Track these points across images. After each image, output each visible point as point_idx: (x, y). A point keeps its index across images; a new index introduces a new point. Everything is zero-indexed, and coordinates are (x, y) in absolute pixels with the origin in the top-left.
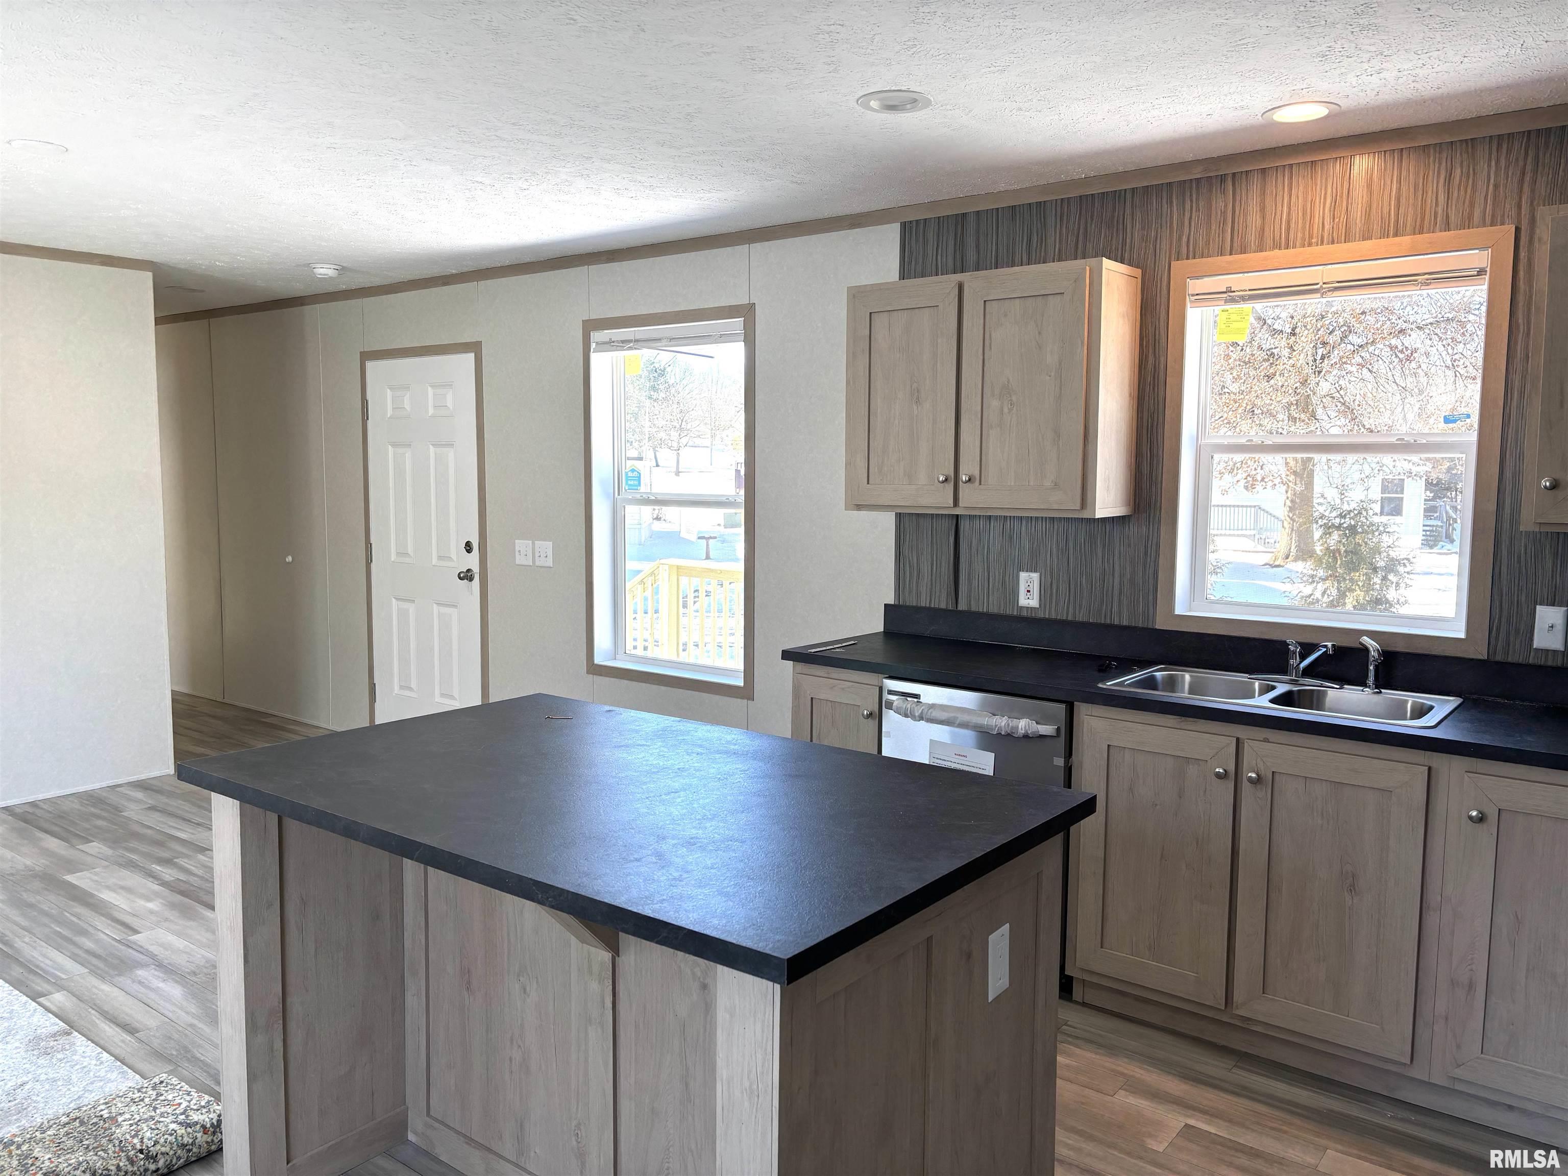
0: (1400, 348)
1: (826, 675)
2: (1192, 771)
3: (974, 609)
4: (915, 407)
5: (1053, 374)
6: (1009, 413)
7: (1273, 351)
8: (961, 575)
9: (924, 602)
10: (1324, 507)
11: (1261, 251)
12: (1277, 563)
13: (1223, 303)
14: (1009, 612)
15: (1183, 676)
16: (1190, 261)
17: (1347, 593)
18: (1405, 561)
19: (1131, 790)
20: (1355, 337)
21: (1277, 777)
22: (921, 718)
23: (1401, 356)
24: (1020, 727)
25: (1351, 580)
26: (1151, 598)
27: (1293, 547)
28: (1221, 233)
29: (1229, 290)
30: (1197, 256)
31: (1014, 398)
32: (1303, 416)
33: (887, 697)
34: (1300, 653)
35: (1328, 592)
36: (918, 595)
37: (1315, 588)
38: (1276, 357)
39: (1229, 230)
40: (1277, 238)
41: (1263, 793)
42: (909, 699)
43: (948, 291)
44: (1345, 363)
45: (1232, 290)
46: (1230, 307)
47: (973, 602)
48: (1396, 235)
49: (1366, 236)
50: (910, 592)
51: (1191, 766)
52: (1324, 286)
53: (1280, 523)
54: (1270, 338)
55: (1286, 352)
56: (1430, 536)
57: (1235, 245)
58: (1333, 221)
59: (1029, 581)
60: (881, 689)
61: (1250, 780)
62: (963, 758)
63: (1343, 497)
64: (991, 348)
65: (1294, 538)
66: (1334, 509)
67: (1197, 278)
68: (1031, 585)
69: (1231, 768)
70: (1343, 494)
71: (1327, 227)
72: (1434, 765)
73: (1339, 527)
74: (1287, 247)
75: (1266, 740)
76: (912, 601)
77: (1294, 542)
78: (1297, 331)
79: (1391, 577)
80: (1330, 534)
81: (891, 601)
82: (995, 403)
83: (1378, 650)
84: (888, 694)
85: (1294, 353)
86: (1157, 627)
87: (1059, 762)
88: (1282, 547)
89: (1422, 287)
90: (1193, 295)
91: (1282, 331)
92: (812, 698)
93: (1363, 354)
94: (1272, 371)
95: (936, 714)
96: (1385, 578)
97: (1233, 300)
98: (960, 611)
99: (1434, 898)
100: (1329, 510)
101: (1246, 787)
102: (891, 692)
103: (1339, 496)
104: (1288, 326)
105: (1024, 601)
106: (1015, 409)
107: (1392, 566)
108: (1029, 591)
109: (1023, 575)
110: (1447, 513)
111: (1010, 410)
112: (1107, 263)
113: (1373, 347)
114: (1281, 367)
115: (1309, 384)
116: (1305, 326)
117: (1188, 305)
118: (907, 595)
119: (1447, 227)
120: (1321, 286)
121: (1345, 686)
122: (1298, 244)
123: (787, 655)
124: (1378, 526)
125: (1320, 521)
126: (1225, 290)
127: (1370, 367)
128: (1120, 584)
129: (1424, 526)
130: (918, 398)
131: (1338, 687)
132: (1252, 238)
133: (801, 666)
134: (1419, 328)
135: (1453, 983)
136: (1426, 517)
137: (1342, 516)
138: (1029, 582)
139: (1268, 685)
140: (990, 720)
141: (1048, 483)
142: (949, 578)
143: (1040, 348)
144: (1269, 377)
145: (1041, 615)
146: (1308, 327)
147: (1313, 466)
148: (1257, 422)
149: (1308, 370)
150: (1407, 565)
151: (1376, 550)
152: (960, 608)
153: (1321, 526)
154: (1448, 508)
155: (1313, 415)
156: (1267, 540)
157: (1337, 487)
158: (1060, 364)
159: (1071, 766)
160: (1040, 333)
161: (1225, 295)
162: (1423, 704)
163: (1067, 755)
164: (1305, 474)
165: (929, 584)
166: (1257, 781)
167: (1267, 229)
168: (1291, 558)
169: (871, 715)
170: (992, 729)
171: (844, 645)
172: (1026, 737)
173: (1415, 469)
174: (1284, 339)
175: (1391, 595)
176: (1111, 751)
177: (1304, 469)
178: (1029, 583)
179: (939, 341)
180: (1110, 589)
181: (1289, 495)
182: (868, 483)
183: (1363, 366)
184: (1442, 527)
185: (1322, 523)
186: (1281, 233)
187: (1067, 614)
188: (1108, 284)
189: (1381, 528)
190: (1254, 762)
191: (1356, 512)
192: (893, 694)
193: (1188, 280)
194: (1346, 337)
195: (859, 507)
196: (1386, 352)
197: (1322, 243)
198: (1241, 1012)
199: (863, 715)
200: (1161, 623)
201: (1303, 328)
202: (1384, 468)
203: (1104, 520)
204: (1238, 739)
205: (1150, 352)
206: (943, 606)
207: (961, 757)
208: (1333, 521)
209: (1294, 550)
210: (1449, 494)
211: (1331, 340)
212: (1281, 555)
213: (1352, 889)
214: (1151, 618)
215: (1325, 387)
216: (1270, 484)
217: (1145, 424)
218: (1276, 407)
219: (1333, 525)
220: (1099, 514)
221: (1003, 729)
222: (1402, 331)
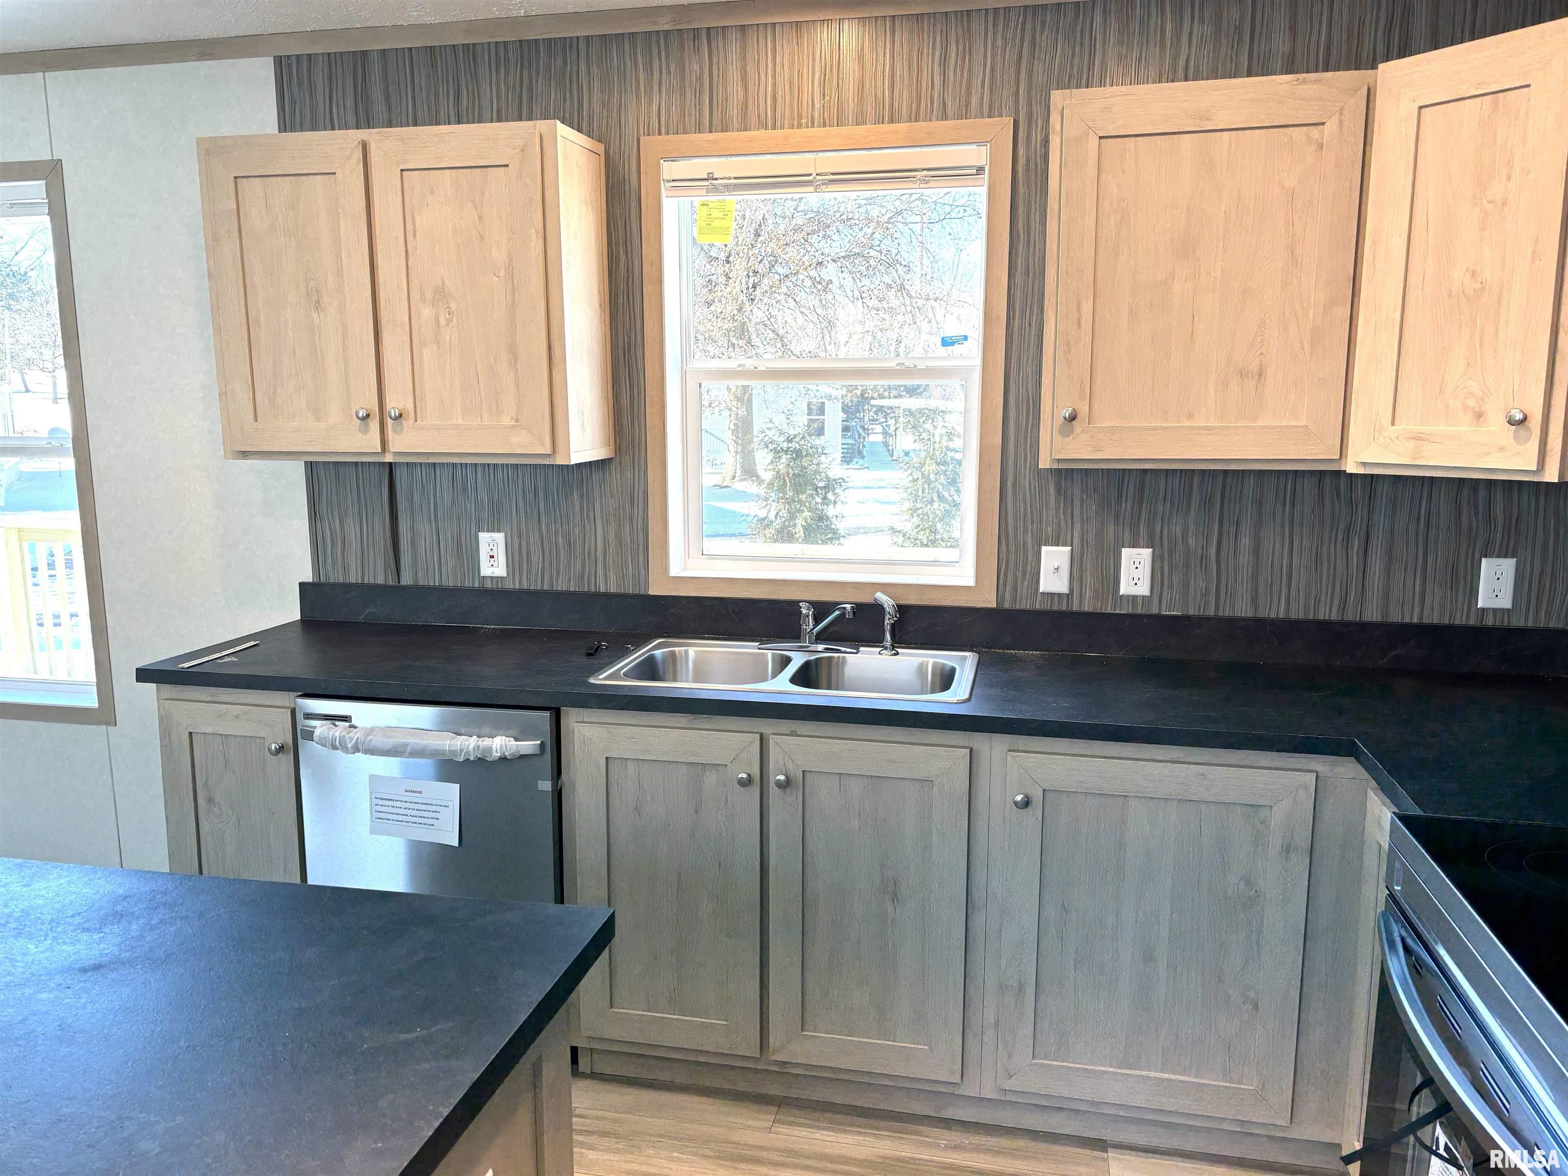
0: (818, 279)
1: (210, 699)
2: (710, 779)
3: (421, 583)
4: (315, 315)
5: (502, 274)
6: (447, 325)
7: (711, 277)
8: (401, 540)
9: (354, 578)
10: (773, 432)
11: (746, 130)
12: (725, 484)
13: (704, 192)
14: (468, 584)
15: (686, 652)
16: (663, 137)
17: (797, 515)
18: (841, 481)
19: (637, 810)
20: (780, 267)
21: (808, 775)
22: (356, 749)
23: (819, 287)
24: (494, 749)
25: (800, 501)
26: (641, 557)
27: (738, 467)
28: (697, 104)
29: (710, 177)
30: (671, 131)
31: (453, 306)
32: (741, 343)
33: (301, 722)
34: (814, 614)
35: (781, 513)
36: (346, 568)
37: (769, 511)
38: (714, 284)
39: (707, 101)
40: (763, 115)
41: (794, 797)
42: (337, 723)
43: (348, 153)
44: (775, 292)
45: (715, 177)
46: (713, 198)
47: (420, 574)
48: (891, 121)
49: (860, 121)
50: (334, 564)
51: (708, 773)
52: (818, 177)
53: (725, 446)
54: (707, 264)
55: (723, 279)
56: (847, 453)
57: (715, 119)
58: (824, 99)
59: (493, 544)
60: (293, 712)
61: (779, 784)
62: (417, 795)
63: (789, 421)
64: (415, 235)
65: (738, 460)
66: (782, 433)
67: (674, 160)
68: (495, 549)
69: (756, 771)
70: (789, 419)
71: (817, 106)
72: (975, 746)
73: (786, 452)
74: (774, 128)
75: (794, 734)
76: (337, 577)
77: (738, 463)
78: (731, 259)
79: (830, 496)
80: (780, 458)
81: (308, 577)
82: (427, 312)
83: (893, 606)
84: (305, 718)
85: (731, 281)
86: (651, 593)
87: (546, 786)
88: (728, 470)
89: (922, 186)
90: (668, 181)
91: (717, 258)
92: (191, 733)
93: (788, 285)
94: (711, 297)
95: (378, 741)
96: (825, 498)
97: (715, 189)
98: (404, 587)
99: (978, 895)
100: (777, 435)
101: (773, 790)
102: (309, 716)
103: (785, 420)
104: (722, 253)
105: (487, 570)
106: (455, 320)
107: (830, 485)
108: (492, 557)
109: (484, 537)
110: (858, 431)
111: (449, 322)
112: (562, 129)
113: (796, 278)
114: (719, 294)
115: (745, 311)
116: (738, 254)
117: (664, 193)
118: (330, 568)
119: (944, 116)
120: (814, 178)
121: (861, 649)
122: (786, 125)
123: (144, 675)
124: (817, 448)
125: (770, 446)
126: (706, 177)
127: (795, 297)
128: (605, 543)
129: (842, 444)
130: (318, 302)
131: (855, 651)
132: (734, 112)
133: (169, 690)
134: (834, 261)
135: (1002, 987)
136: (844, 436)
137: (789, 440)
138: (491, 544)
139: (782, 655)
140: (453, 742)
141: (506, 420)
142: (385, 545)
143: (482, 238)
144: (709, 304)
145: (509, 585)
146: (740, 256)
147: (752, 390)
148: (702, 348)
149: (742, 297)
150: (842, 484)
151: (817, 472)
152: (404, 582)
153: (771, 450)
154: (858, 427)
155: (749, 342)
156: (715, 462)
157: (783, 412)
158: (510, 261)
159: (561, 789)
160: (480, 218)
161: (706, 183)
162: (944, 664)
163: (556, 774)
164: (744, 398)
165: (359, 553)
166: (784, 786)
167: (750, 103)
168: (737, 478)
169: (281, 749)
170: (456, 755)
171: (238, 649)
172: (503, 759)
173: (834, 393)
174: (720, 266)
175: (831, 511)
176: (610, 764)
177: (744, 394)
178: (491, 547)
179: (342, 223)
180: (593, 550)
181: (732, 418)
182: (256, 419)
183: (789, 296)
184: (855, 444)
185: (772, 448)
186: (766, 109)
187: (543, 582)
188: (565, 156)
189: (820, 450)
190: (782, 761)
191: (801, 436)
192: (312, 719)
193: (662, 161)
194: (773, 266)
195: (245, 454)
196: (808, 283)
197: (813, 126)
198: (780, 1057)
199: (269, 750)
200: (654, 590)
201: (737, 256)
202: (809, 392)
203: (579, 465)
204: (762, 736)
205: (621, 253)
206: (380, 580)
207: (414, 794)
208: (781, 445)
209: (739, 473)
210: (858, 415)
211: (760, 268)
212: (729, 476)
213: (895, 897)
214: (642, 582)
215: (758, 314)
216: (717, 409)
217: (621, 342)
218: (717, 334)
219: (782, 449)
220: (575, 459)
221: (472, 754)
222: (820, 264)
